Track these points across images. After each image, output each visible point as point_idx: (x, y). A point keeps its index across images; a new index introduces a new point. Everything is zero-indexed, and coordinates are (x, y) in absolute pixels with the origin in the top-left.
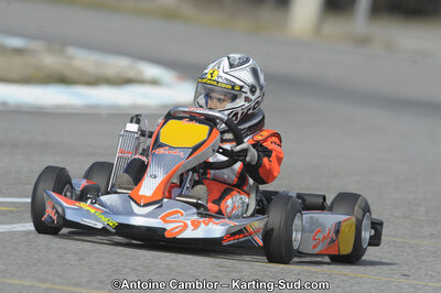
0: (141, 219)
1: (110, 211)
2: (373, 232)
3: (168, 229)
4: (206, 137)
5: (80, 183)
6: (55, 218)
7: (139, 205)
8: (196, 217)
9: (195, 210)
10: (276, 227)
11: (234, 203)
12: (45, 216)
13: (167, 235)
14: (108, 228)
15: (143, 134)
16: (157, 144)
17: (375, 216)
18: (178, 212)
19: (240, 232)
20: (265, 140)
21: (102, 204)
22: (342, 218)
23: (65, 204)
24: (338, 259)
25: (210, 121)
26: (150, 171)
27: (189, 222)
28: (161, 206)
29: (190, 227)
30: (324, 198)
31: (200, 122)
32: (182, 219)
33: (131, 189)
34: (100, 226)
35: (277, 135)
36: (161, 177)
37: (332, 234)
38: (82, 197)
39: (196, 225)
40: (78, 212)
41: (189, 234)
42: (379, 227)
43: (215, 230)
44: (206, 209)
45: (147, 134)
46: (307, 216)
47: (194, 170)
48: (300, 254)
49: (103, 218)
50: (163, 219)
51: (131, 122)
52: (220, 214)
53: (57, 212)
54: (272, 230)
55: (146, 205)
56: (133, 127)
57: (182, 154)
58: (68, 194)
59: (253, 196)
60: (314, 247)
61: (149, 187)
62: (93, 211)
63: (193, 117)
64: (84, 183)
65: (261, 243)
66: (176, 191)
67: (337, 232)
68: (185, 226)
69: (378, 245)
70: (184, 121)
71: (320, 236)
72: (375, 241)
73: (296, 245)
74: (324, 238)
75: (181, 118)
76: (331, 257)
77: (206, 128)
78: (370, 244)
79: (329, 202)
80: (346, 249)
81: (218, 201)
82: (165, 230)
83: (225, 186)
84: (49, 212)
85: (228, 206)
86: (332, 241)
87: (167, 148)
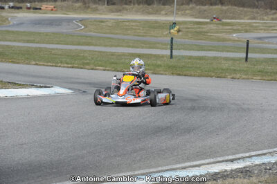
2: (173, 97)
4: (134, 79)
8: (134, 98)
9: (133, 96)
11: (142, 93)
14: (113, 102)
16: (123, 82)
17: (173, 93)
18: (129, 97)
19: (145, 100)
23: (102, 98)
24: (167, 104)
29: (133, 100)
30: (160, 90)
31: (132, 75)
32: (130, 99)
34: (111, 102)
36: (124, 89)
38: (105, 96)
40: (105, 100)
41: (133, 102)
42: (174, 95)
43: (138, 100)
49: (112, 100)
50: (126, 99)
52: (139, 96)
53: (101, 100)
54: (152, 99)
56: (115, 78)
57: (129, 83)
58: (102, 95)
60: (161, 102)
61: (122, 92)
63: (130, 74)
64: (105, 92)
65: (150, 102)
66: (128, 92)
67: (166, 98)
70: (128, 75)
72: (173, 99)
73: (157, 102)
74: (163, 99)
77: (133, 77)
80: (168, 102)
81: (138, 93)
82: (127, 102)
84: (99, 100)
85: (140, 94)
86: (165, 100)
87: (125, 82)
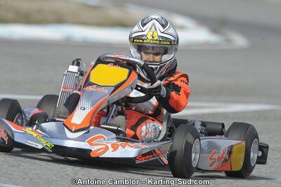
0: (72, 141)
1: (49, 135)
2: (260, 154)
3: (93, 150)
4: (125, 78)
5: (30, 111)
6: (6, 139)
7: (71, 131)
8: (115, 141)
9: (114, 135)
11: (147, 129)
13: (92, 155)
14: (47, 148)
15: (82, 74)
16: (88, 83)
17: (263, 139)
18: (101, 137)
19: (151, 153)
20: (176, 80)
21: (42, 130)
22: (233, 142)
23: (14, 129)
24: (232, 175)
25: (131, 66)
26: (81, 104)
27: (109, 145)
28: (88, 132)
29: (111, 149)
30: (223, 125)
31: (122, 66)
32: (104, 142)
33: (66, 118)
34: (40, 147)
35: (185, 76)
36: (89, 109)
37: (226, 155)
38: (31, 123)
39: (115, 148)
41: (110, 154)
42: (265, 150)
44: (125, 134)
46: (205, 141)
47: (117, 103)
48: (198, 169)
49: (43, 141)
50: (89, 142)
51: (73, 64)
53: (8, 135)
54: (176, 152)
55: (76, 131)
56: (74, 69)
57: (107, 91)
58: (19, 120)
59: (165, 124)
60: (210, 166)
61: (79, 117)
62: (35, 135)
63: (117, 62)
64: (36, 111)
65: (166, 162)
67: (230, 153)
68: (107, 148)
69: (264, 163)
70: (109, 65)
71: (216, 156)
72: (262, 160)
73: (195, 164)
74: (219, 158)
75: (107, 63)
76: (226, 172)
77: (127, 71)
78: (258, 163)
79: (226, 128)
80: (238, 165)
81: (134, 128)
82: (90, 151)
83: (142, 115)
84: (2, 135)
85: (142, 131)
86: (226, 160)
87: (95, 86)
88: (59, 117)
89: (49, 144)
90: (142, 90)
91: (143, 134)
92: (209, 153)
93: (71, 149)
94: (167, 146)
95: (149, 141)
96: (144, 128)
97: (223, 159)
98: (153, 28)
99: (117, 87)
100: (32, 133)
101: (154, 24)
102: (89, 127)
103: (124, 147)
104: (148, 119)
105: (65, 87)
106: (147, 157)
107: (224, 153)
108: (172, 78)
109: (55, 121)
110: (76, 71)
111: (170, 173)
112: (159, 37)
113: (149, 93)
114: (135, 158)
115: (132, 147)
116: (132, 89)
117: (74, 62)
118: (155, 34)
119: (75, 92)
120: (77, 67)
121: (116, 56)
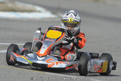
0: (40, 61)
2: (113, 66)
3: (48, 64)
4: (61, 36)
5: (22, 49)
6: (13, 60)
7: (39, 57)
10: (82, 64)
11: (69, 56)
12: (10, 60)
13: (48, 67)
14: (30, 64)
16: (46, 38)
18: (52, 59)
19: (71, 66)
21: (28, 56)
22: (103, 61)
23: (16, 56)
25: (62, 30)
26: (43, 46)
27: (55, 63)
28: (46, 57)
30: (98, 54)
31: (59, 31)
32: (53, 61)
34: (27, 63)
35: (84, 34)
38: (22, 54)
39: (57, 64)
42: (115, 64)
43: (63, 65)
44: (61, 58)
45: (43, 34)
46: (92, 60)
47: (57, 46)
48: (90, 72)
50: (47, 61)
51: (38, 30)
53: (14, 59)
57: (53, 41)
58: (18, 53)
59: (76, 54)
62: (25, 59)
63: (57, 29)
64: (23, 49)
65: (78, 69)
66: (51, 52)
67: (102, 65)
68: (54, 64)
70: (54, 30)
71: (96, 67)
73: (89, 70)
75: (53, 29)
76: (100, 73)
77: (61, 33)
78: (112, 69)
82: (47, 65)
83: (67, 51)
85: (67, 57)
86: (100, 68)
87: (49, 39)
88: (34, 51)
89: (31, 62)
90: (67, 40)
91: (68, 58)
92: (94, 65)
93: (39, 64)
94: (77, 63)
95: (70, 61)
96: (68, 56)
97: (99, 68)
98: (71, 16)
99: (57, 39)
100: (24, 58)
101: (71, 15)
102: (47, 55)
103: (61, 63)
104: (69, 52)
105: (35, 39)
106: (70, 67)
107: (99, 66)
108: (78, 35)
109: (32, 53)
110: (39, 33)
111: (79, 74)
112: (73, 20)
113: (70, 42)
114: (65, 68)
115: (64, 63)
116: (63, 40)
117: (38, 29)
118: (72, 19)
119: (39, 41)
120: (40, 31)
121: (57, 27)
